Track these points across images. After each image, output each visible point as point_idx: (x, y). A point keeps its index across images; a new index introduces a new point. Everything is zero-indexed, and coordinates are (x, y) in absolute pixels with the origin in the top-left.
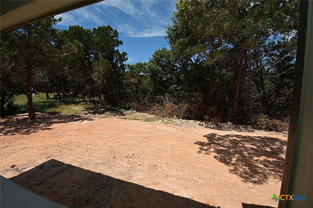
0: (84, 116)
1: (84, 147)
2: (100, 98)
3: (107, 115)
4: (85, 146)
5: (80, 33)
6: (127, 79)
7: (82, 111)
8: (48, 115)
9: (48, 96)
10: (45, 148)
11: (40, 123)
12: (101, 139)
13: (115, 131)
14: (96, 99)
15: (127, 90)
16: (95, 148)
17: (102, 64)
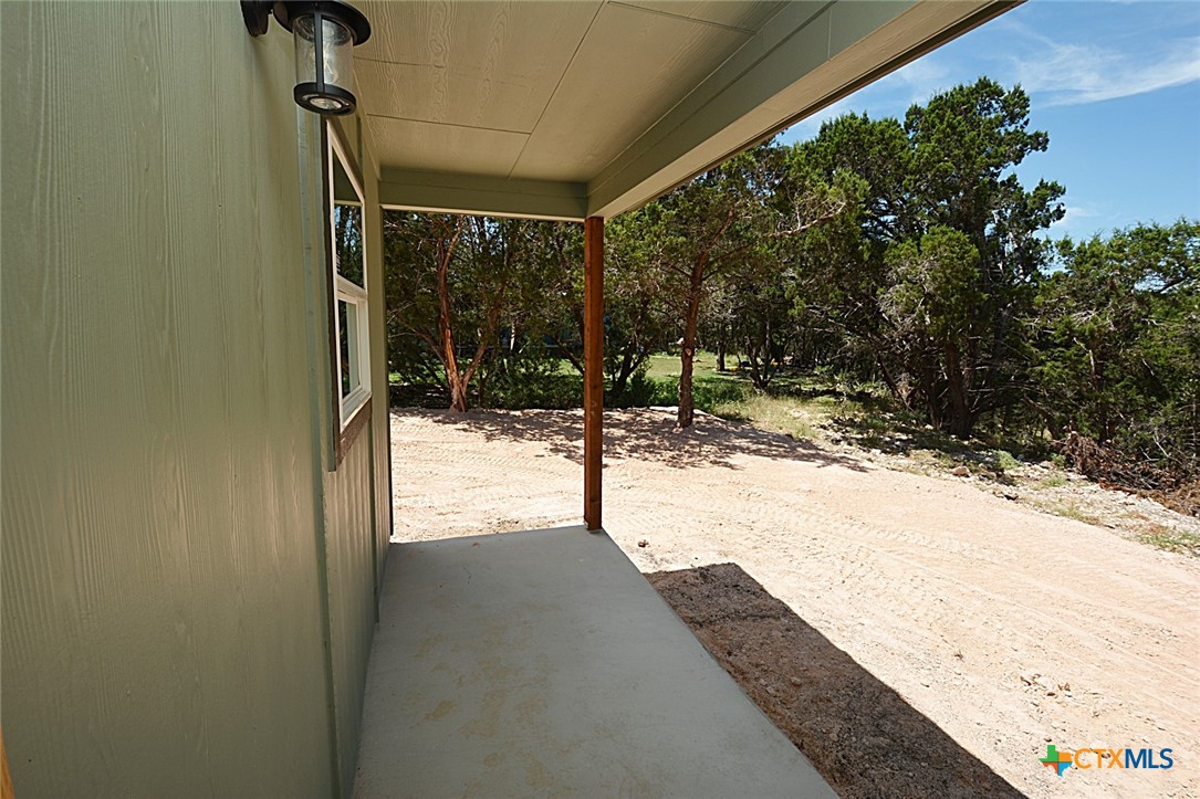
0: (827, 446)
1: (833, 564)
2: (892, 386)
3: (922, 464)
4: (837, 562)
5: (859, 139)
6: (1051, 311)
7: (822, 427)
8: (722, 423)
9: (721, 362)
10: (714, 522)
11: (703, 441)
12: (900, 558)
13: (966, 545)
14: (877, 390)
15: (1042, 363)
16: (872, 582)
17: (934, 248)
